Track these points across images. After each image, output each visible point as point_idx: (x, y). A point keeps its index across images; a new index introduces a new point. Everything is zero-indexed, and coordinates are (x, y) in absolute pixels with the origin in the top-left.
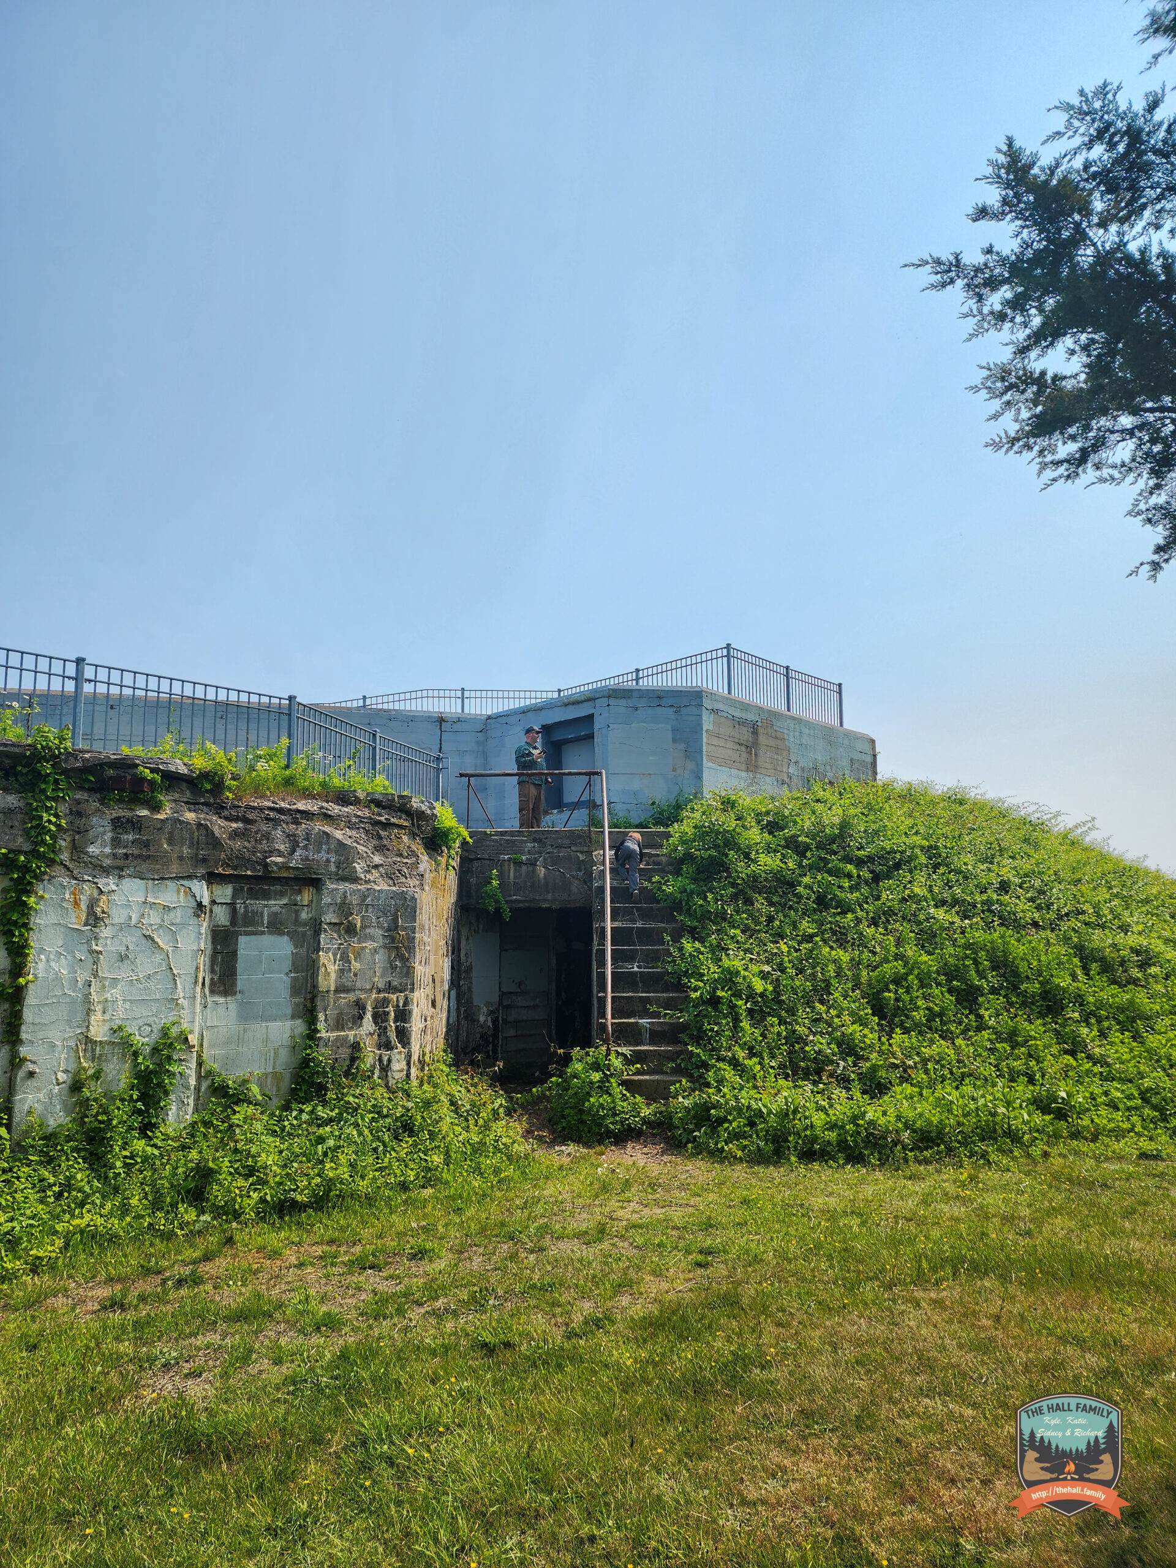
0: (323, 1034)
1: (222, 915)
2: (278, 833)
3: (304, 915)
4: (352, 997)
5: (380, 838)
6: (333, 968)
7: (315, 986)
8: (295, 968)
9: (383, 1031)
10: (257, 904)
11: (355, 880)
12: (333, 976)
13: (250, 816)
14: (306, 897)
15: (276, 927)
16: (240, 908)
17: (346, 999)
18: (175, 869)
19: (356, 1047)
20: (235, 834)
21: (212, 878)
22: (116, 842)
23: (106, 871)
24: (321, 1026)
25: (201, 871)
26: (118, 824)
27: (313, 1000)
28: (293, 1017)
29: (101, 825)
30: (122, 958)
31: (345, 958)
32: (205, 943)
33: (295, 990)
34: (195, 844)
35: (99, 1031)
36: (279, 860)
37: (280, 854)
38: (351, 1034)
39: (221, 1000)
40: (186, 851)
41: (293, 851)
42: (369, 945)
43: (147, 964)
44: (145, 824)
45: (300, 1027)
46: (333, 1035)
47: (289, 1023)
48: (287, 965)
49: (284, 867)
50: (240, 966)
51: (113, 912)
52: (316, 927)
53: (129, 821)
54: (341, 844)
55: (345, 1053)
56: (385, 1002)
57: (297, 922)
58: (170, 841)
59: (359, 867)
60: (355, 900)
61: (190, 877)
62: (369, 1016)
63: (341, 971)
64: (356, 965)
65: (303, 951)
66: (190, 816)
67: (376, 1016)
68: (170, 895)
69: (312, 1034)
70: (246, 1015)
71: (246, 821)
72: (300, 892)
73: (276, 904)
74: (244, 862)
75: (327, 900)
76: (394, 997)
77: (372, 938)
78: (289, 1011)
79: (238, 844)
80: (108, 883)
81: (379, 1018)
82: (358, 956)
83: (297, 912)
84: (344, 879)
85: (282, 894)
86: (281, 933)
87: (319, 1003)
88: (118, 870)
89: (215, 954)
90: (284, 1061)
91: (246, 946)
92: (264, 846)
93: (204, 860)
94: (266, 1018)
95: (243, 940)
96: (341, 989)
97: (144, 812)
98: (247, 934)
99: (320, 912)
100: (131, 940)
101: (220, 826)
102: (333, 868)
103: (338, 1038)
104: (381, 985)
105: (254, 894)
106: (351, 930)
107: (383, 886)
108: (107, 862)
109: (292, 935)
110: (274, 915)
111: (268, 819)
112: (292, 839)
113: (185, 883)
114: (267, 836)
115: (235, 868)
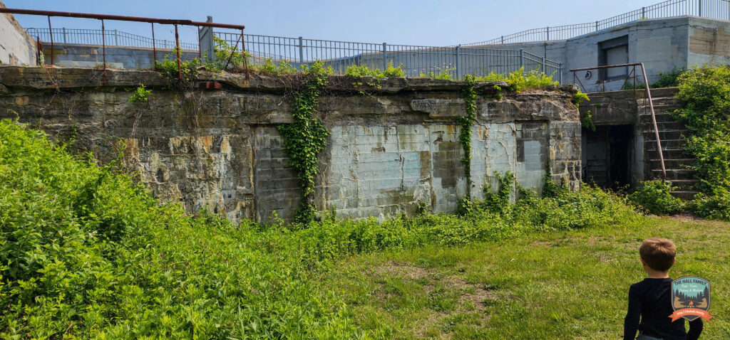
0: (552, 175)
1: (519, 134)
2: (534, 104)
3: (543, 133)
4: (561, 162)
5: (564, 103)
6: (554, 152)
7: (548, 158)
8: (542, 152)
9: (571, 174)
10: (528, 130)
11: (559, 119)
12: (554, 155)
13: (525, 99)
14: (544, 127)
15: (535, 138)
16: (524, 131)
17: (559, 163)
18: (506, 120)
19: (563, 179)
20: (521, 106)
21: (516, 122)
22: (489, 112)
23: (487, 122)
24: (551, 172)
25: (513, 120)
26: (490, 106)
27: (548, 163)
28: (542, 169)
29: (485, 106)
30: (493, 150)
31: (558, 148)
32: (515, 145)
33: (542, 159)
34: (511, 111)
35: (490, 174)
36: (535, 114)
37: (536, 112)
38: (561, 175)
39: (520, 163)
40: (508, 113)
41: (540, 111)
42: (566, 143)
43: (500, 152)
44: (497, 105)
45: (544, 172)
46: (555, 175)
47: (540, 171)
48: (539, 151)
49: (537, 116)
50: (525, 152)
51: (490, 135)
52: (548, 138)
53: (493, 104)
54: (555, 106)
55: (559, 181)
56: (572, 163)
57: (541, 136)
58: (504, 110)
59: (561, 114)
60: (560, 127)
61: (510, 122)
62: (566, 169)
63: (557, 153)
64: (562, 151)
65: (544, 146)
66: (508, 101)
67: (569, 169)
68: (506, 129)
69: (548, 175)
70: (528, 168)
71: (524, 101)
72: (541, 125)
73: (534, 130)
74: (525, 115)
75: (551, 127)
76: (574, 162)
77: (566, 140)
78: (540, 167)
79: (522, 109)
80: (488, 125)
81: (570, 169)
82: (562, 147)
83: (541, 132)
84: (556, 119)
85: (536, 126)
86: (536, 140)
87: (550, 164)
88: (490, 121)
89: (518, 147)
90: (540, 184)
91: (527, 144)
92: (530, 109)
93: (514, 116)
94: (534, 169)
95: (525, 142)
96: (557, 159)
97: (496, 101)
98: (527, 140)
99: (549, 132)
100: (496, 144)
101: (518, 104)
102: (552, 116)
103: (557, 176)
104: (570, 157)
105: (528, 127)
106: (559, 138)
107: (569, 121)
108: (488, 119)
109: (540, 140)
110: (534, 134)
111: (530, 99)
112: (538, 105)
113: (509, 124)
114: (531, 106)
115: (522, 118)
